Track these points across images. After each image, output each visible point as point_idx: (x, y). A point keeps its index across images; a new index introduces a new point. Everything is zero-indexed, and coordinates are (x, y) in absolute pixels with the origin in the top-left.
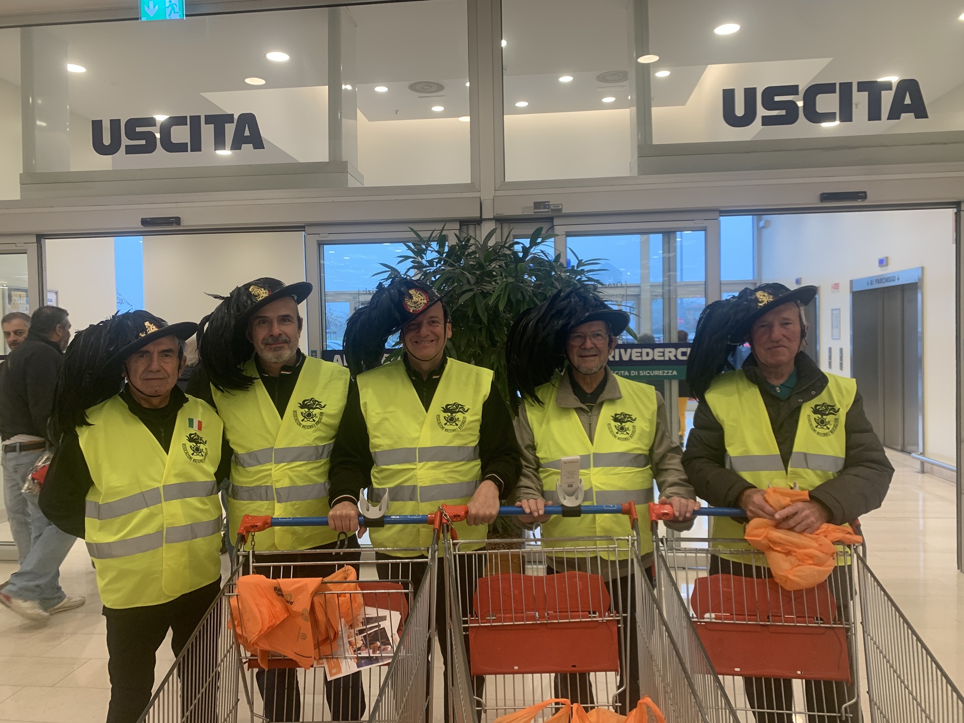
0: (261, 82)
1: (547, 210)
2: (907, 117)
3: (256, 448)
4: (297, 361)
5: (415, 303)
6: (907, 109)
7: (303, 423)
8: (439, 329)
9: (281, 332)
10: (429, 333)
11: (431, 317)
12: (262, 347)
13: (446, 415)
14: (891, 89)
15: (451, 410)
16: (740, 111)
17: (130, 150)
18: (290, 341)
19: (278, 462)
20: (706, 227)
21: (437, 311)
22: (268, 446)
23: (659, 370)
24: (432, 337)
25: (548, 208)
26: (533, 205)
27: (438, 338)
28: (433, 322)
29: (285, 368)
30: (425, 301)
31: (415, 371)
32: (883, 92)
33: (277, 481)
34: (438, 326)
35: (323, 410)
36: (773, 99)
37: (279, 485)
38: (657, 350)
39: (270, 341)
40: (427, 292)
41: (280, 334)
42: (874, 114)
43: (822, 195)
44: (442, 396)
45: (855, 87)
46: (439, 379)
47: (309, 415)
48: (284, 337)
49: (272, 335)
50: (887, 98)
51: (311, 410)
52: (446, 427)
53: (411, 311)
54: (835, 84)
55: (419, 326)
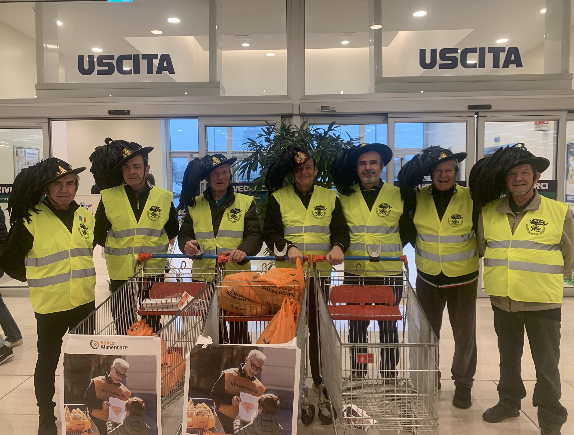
0: (160, 32)
1: (328, 111)
2: (513, 67)
3: (357, 225)
4: (380, 185)
5: (300, 158)
6: (513, 62)
7: (380, 215)
8: (311, 171)
9: (371, 168)
10: (306, 173)
11: (308, 166)
12: (362, 175)
13: (316, 211)
14: (505, 52)
15: (319, 209)
16: (428, 61)
17: (100, 72)
18: (375, 173)
19: (367, 232)
21: (310, 163)
22: (363, 224)
24: (307, 175)
25: (329, 110)
26: (321, 108)
27: (310, 176)
28: (309, 168)
29: (374, 188)
30: (305, 158)
31: (299, 192)
32: (501, 53)
33: (367, 241)
34: (311, 170)
35: (391, 209)
36: (445, 55)
37: (367, 243)
39: (366, 172)
40: (306, 153)
41: (370, 169)
42: (496, 64)
43: (469, 106)
44: (314, 202)
45: (487, 50)
46: (311, 195)
47: (383, 211)
48: (372, 171)
49: (366, 170)
50: (503, 56)
51: (385, 209)
52: (317, 217)
53: (298, 162)
54: (476, 48)
55: (302, 169)
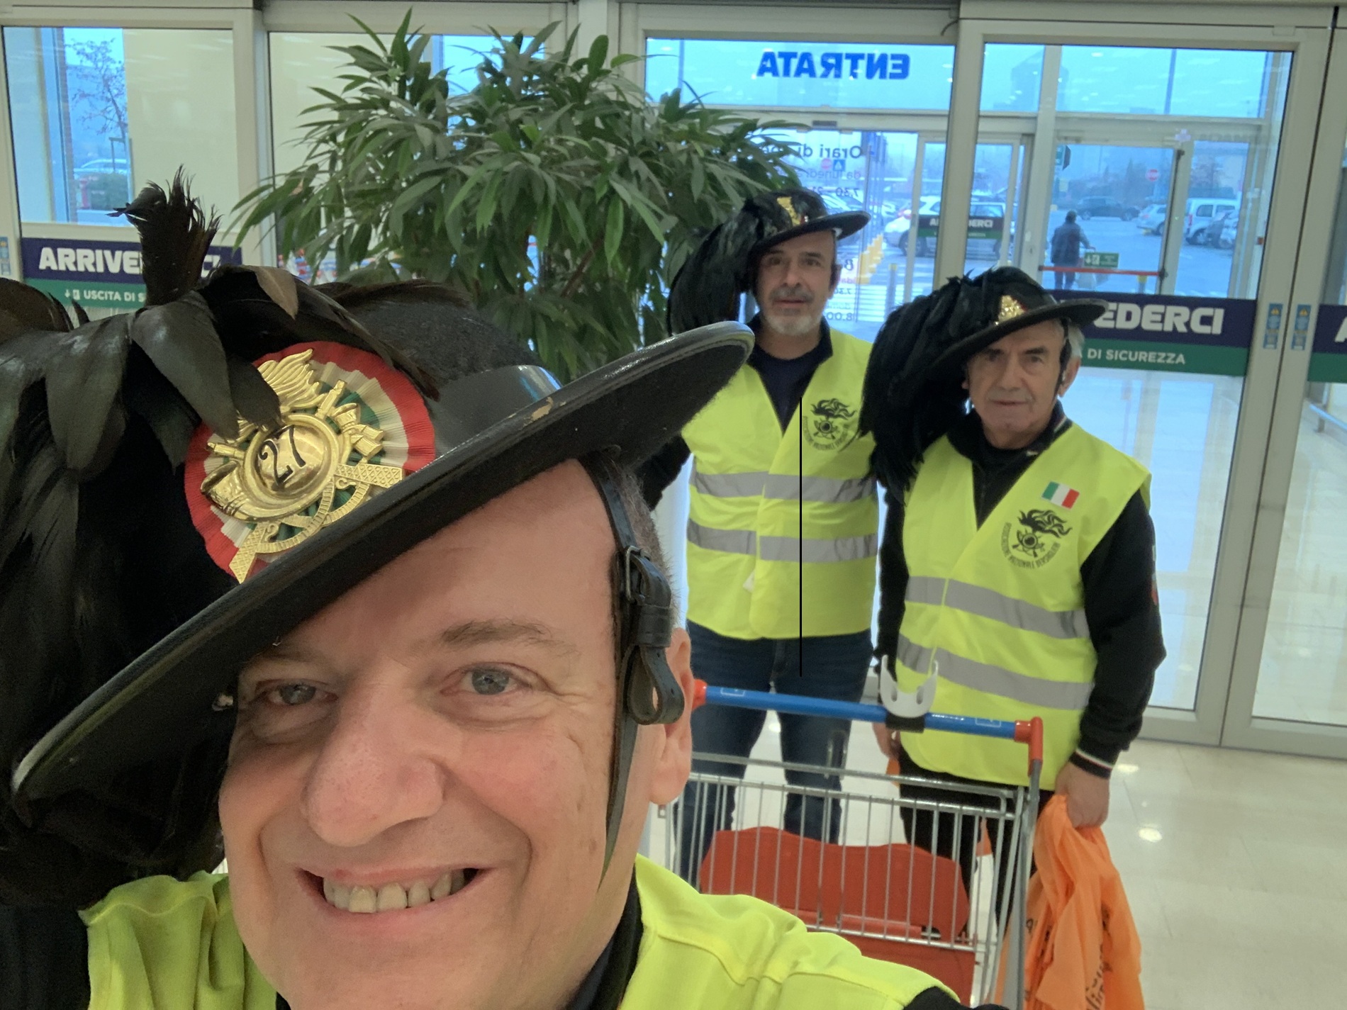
20: (1297, 44)
23: (1148, 351)
38: (1149, 308)
